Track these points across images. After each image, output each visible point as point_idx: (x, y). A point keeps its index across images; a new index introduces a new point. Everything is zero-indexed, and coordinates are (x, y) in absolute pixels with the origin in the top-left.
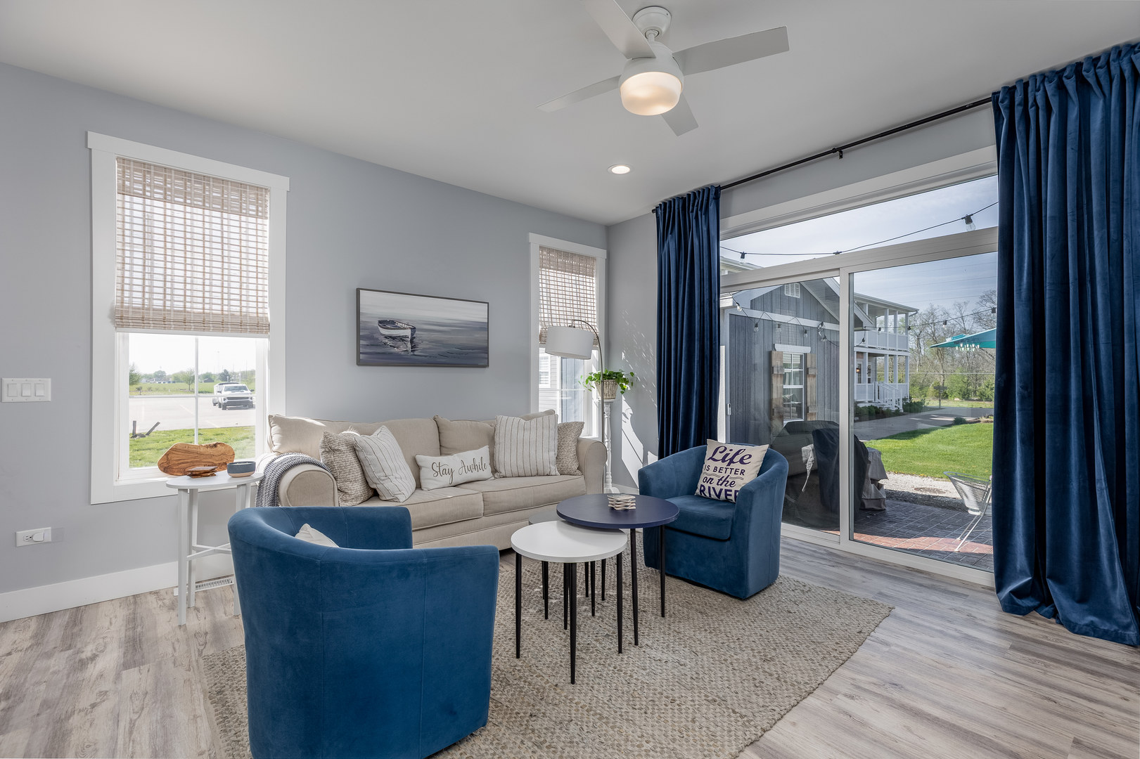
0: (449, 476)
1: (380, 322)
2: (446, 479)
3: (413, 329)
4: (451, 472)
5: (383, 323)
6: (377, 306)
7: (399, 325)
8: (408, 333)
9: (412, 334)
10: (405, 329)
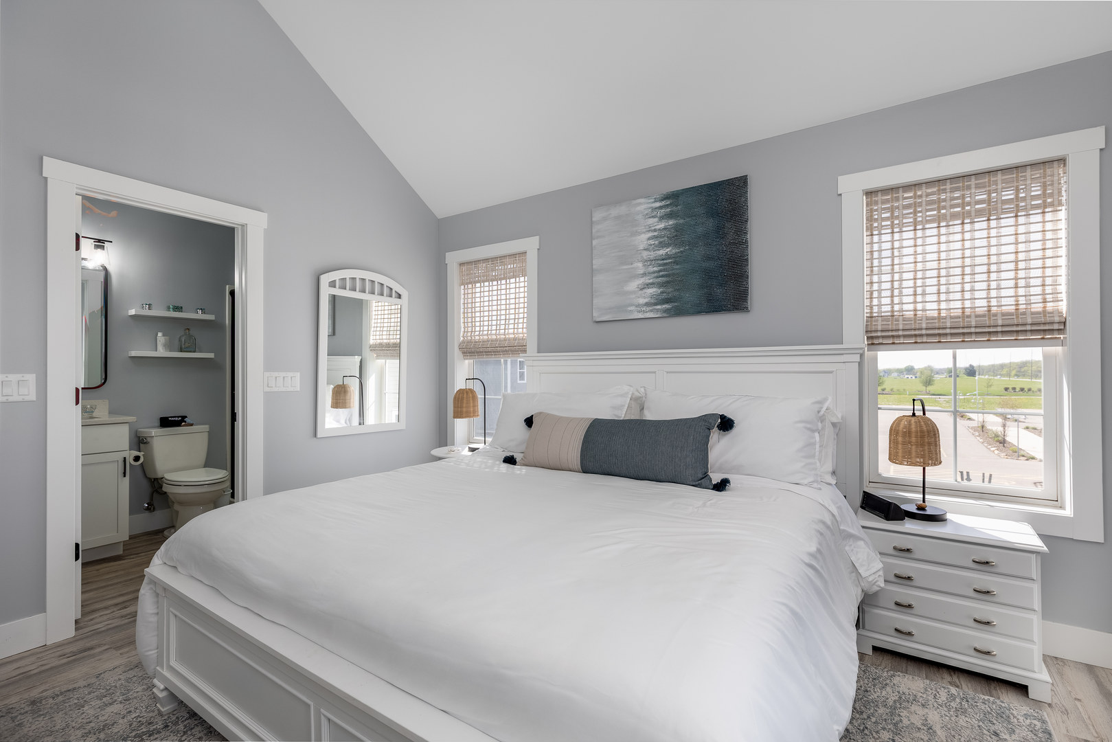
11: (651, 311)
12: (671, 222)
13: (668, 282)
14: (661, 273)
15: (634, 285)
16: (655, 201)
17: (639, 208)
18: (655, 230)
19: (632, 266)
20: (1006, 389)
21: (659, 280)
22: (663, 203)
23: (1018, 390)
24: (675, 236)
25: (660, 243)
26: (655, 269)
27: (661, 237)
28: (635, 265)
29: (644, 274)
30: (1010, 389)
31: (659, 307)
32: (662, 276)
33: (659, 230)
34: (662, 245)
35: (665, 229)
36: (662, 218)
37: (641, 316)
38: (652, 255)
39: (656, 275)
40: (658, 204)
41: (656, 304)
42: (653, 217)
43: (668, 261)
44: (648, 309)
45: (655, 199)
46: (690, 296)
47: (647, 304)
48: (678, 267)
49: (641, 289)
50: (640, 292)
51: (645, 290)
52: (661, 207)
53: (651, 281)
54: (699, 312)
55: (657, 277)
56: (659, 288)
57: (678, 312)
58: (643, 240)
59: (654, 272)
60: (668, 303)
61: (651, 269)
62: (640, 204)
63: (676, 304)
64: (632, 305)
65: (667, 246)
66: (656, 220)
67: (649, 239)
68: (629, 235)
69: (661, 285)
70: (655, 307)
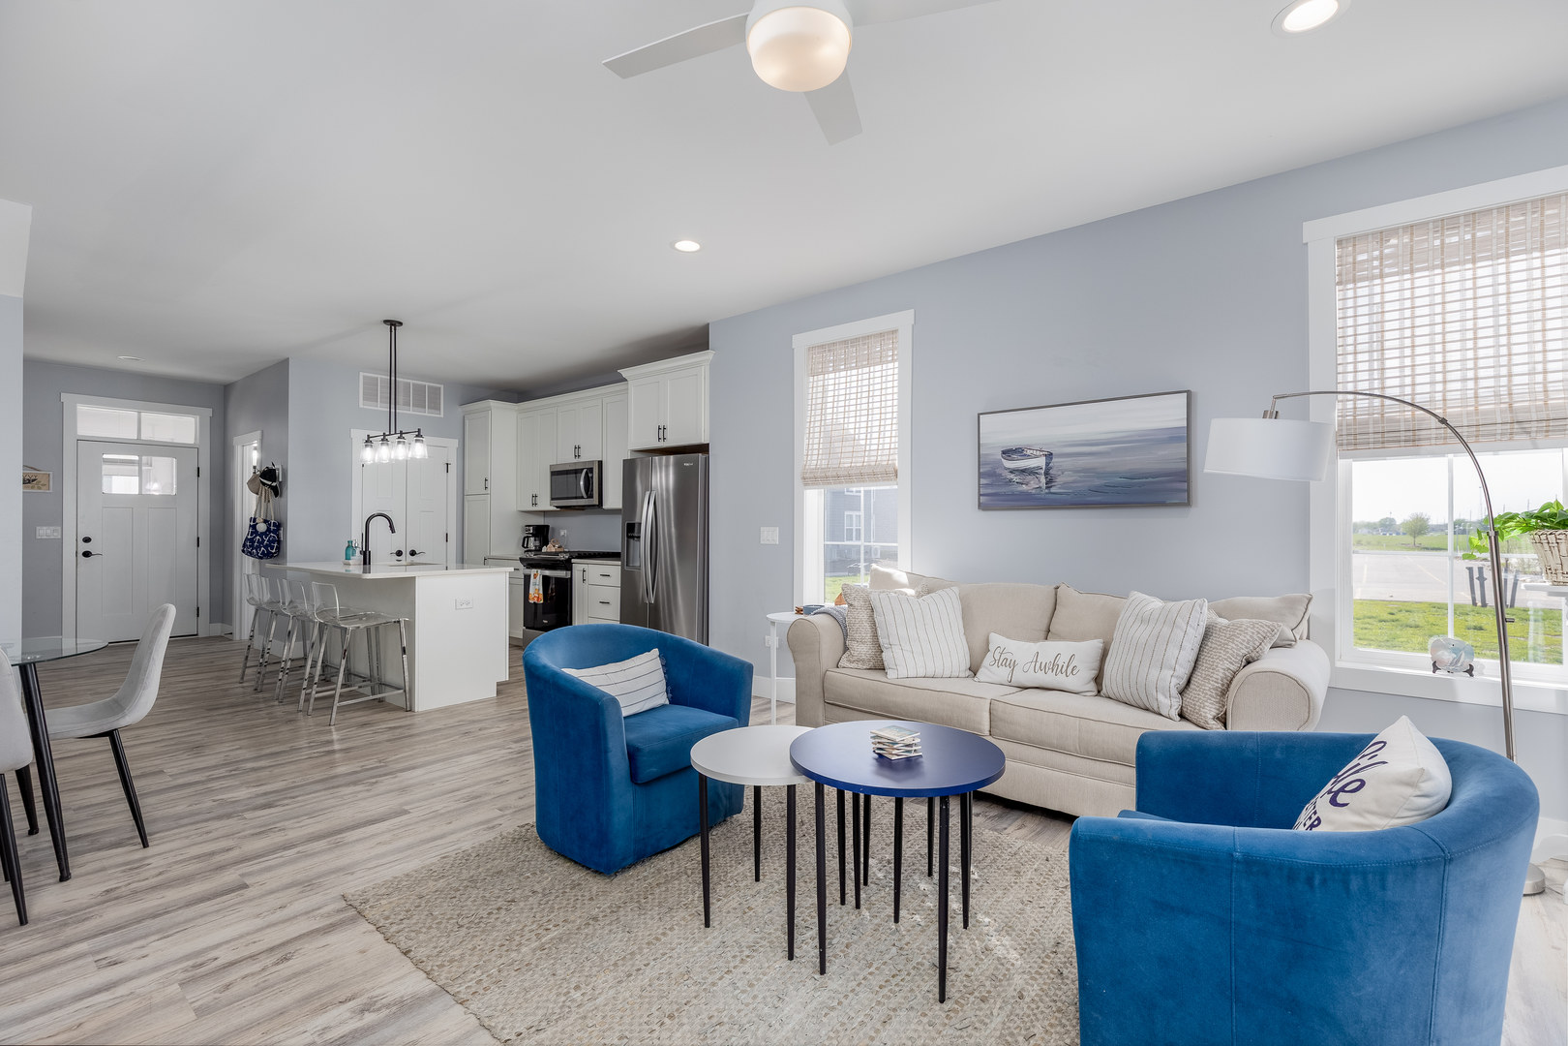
0: (1009, 670)
1: (1004, 452)
2: (1003, 673)
3: (1049, 456)
4: (1013, 665)
5: (1008, 453)
6: (1001, 431)
7: (1029, 452)
8: (1041, 462)
9: (1047, 464)
10: (1036, 457)
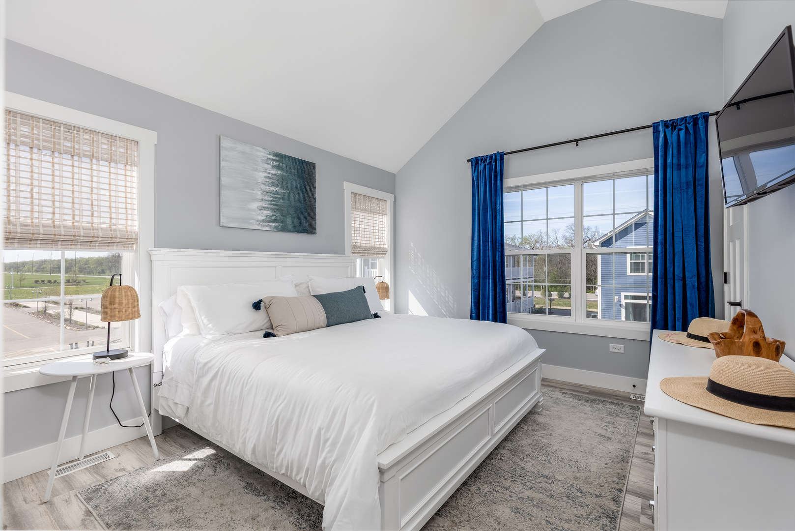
11: (266, 226)
12: (279, 172)
13: (277, 209)
14: (273, 203)
15: (255, 205)
16: (269, 154)
17: (259, 153)
18: (269, 173)
19: (254, 192)
20: (37, 282)
21: (272, 206)
22: (274, 158)
23: (46, 282)
24: (281, 182)
25: (273, 183)
26: (269, 199)
27: (273, 179)
28: (256, 192)
29: (262, 200)
30: (40, 281)
31: (271, 224)
32: (273, 205)
33: (272, 174)
34: (273, 184)
35: (275, 175)
36: (273, 167)
37: (259, 228)
38: (268, 189)
39: (269, 202)
40: (271, 157)
41: (269, 222)
42: (268, 164)
43: (277, 196)
44: (265, 224)
45: (270, 152)
46: (290, 221)
47: (263, 221)
48: (283, 201)
49: (260, 210)
50: (259, 211)
51: (262, 211)
52: (273, 160)
53: (266, 206)
54: (294, 232)
55: (270, 204)
56: (272, 211)
57: (283, 229)
58: (261, 176)
59: (268, 201)
60: (276, 222)
61: (267, 198)
62: (259, 151)
63: (282, 224)
64: (253, 219)
65: (277, 186)
66: (270, 166)
67: (265, 177)
68: (251, 169)
69: (272, 210)
70: (269, 224)
